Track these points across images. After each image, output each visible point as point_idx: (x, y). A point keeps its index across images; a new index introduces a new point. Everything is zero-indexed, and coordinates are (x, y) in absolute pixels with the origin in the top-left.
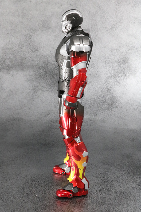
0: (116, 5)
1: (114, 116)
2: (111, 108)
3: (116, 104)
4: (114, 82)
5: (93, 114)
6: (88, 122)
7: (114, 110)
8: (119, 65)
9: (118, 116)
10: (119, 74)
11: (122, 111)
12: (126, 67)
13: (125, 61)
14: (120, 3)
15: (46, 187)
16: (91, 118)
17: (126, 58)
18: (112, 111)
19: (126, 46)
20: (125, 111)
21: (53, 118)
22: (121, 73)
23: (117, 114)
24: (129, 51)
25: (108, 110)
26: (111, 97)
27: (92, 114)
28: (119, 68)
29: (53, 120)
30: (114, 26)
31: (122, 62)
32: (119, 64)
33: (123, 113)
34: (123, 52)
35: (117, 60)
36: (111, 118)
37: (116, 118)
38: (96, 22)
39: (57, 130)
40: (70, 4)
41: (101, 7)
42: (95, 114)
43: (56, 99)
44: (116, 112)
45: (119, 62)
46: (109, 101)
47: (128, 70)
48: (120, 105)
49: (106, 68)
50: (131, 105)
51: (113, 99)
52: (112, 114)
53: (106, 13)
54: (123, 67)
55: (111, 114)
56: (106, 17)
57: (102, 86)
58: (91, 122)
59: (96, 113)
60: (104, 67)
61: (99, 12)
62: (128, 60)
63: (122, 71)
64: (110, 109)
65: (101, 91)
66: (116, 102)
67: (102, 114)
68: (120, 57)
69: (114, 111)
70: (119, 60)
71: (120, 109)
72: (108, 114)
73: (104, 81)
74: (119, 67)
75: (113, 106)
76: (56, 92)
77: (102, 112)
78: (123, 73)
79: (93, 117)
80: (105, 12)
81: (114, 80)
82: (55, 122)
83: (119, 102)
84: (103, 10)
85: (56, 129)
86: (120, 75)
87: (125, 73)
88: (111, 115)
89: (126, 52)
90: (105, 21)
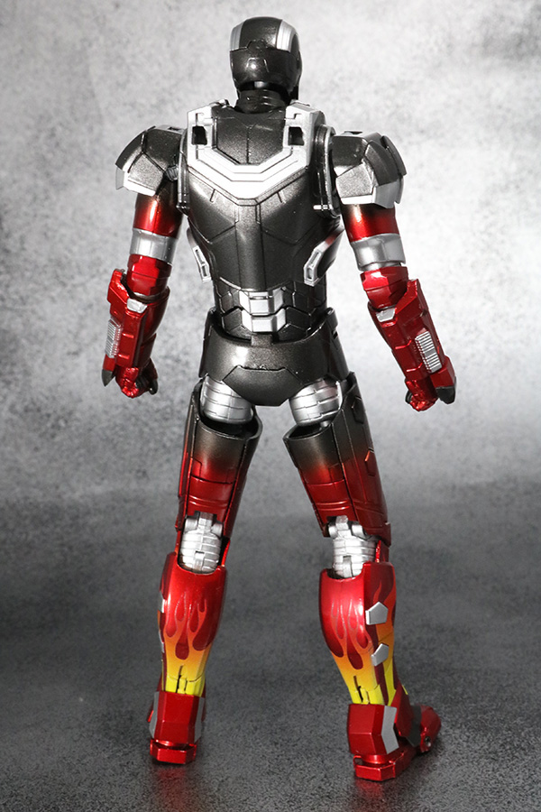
0: (166, 9)
5: (130, 472)
6: (114, 508)
16: (126, 489)
27: (127, 475)
30: (167, 97)
38: (90, 83)
41: (104, 17)
42: (138, 471)
53: (128, 42)
56: (129, 61)
58: (128, 506)
59: (140, 466)
61: (97, 39)
67: (166, 467)
77: (168, 461)
79: (134, 485)
80: (124, 40)
84: (112, 30)
90: (128, 75)
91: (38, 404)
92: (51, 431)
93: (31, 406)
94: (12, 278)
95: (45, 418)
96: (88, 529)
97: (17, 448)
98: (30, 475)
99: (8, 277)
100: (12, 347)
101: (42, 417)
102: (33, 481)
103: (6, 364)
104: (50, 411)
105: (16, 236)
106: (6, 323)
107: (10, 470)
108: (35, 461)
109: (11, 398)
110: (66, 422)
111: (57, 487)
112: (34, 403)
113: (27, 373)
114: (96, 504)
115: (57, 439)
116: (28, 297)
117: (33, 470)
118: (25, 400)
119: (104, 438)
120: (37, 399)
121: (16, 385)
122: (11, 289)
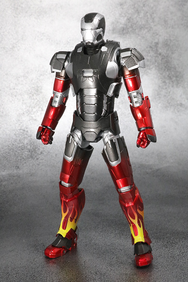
0: (14, 17)
1: (43, 165)
2: (35, 155)
3: (39, 149)
4: (30, 120)
5: (13, 167)
6: (10, 179)
7: (39, 157)
8: (30, 97)
9: (48, 165)
10: (33, 108)
11: (51, 157)
12: (41, 99)
13: (37, 91)
14: (19, 13)
16: (13, 173)
17: (38, 87)
18: (37, 159)
19: (36, 70)
20: (55, 156)
22: (36, 107)
23: (45, 161)
24: (40, 77)
25: (31, 159)
26: (31, 141)
27: (12, 168)
28: (31, 101)
30: (15, 45)
31: (34, 93)
32: (31, 95)
33: (54, 160)
34: (32, 80)
35: (27, 90)
36: (40, 168)
37: (46, 167)
42: (16, 167)
44: (43, 159)
45: (30, 92)
46: (29, 146)
47: (44, 102)
48: (45, 149)
49: (15, 103)
50: (60, 147)
51: (34, 143)
52: (40, 163)
54: (37, 99)
55: (38, 163)
56: (2, 34)
57: (14, 128)
58: (15, 178)
59: (16, 165)
60: (11, 102)
62: (41, 89)
63: (37, 105)
64: (34, 156)
65: (15, 134)
66: (39, 147)
67: (25, 165)
68: (30, 87)
69: (40, 159)
70: (29, 90)
71: (47, 155)
72: (34, 164)
73: (15, 121)
74: (31, 99)
75: (37, 153)
77: (25, 163)
78: (38, 107)
79: (15, 171)
81: (28, 117)
83: (43, 146)
86: (34, 110)
87: (41, 107)
88: (39, 165)
89: (38, 79)
90: (2, 39)
96: (3, 186)
114: (4, 178)
119: (3, 156)
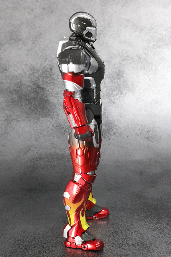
1: (113, 145)
2: (108, 135)
3: (113, 130)
4: (108, 103)
7: (112, 138)
8: (112, 80)
9: (117, 145)
10: (113, 91)
11: (122, 138)
12: (122, 82)
13: (119, 75)
14: (107, 2)
15: (42, 248)
17: (120, 71)
18: (109, 139)
19: (119, 56)
20: (126, 138)
21: (36, 155)
22: (116, 91)
23: (116, 142)
24: (122, 62)
25: (104, 138)
26: (107, 122)
28: (112, 85)
29: (36, 157)
31: (116, 77)
32: (112, 79)
33: (124, 141)
34: (115, 64)
35: (109, 74)
36: (110, 148)
37: (115, 147)
39: (43, 170)
40: (44, 9)
43: (36, 130)
44: (115, 140)
45: (112, 76)
46: (105, 127)
47: (124, 86)
48: (118, 131)
50: (132, 129)
51: (109, 124)
52: (110, 143)
54: (118, 83)
55: (109, 143)
62: (123, 73)
63: (117, 88)
64: (107, 137)
66: (114, 128)
68: (112, 71)
69: (112, 139)
70: (111, 75)
71: (119, 136)
72: (105, 144)
74: (113, 83)
75: (110, 133)
76: (35, 121)
78: (118, 90)
81: (108, 99)
82: (38, 159)
83: (117, 128)
85: (40, 168)
86: (114, 93)
87: (121, 90)
88: (109, 144)
89: (120, 64)
91: (61, 125)
92: (64, 132)
93: (59, 125)
94: (55, 87)
95: (62, 128)
97: (54, 137)
98: (57, 145)
99: (54, 86)
100: (54, 107)
101: (61, 128)
102: (58, 147)
103: (52, 112)
104: (64, 127)
105: (56, 74)
106: (52, 100)
107: (51, 144)
108: (58, 141)
109: (53, 122)
110: (68, 130)
111: (64, 149)
112: (59, 124)
113: (58, 115)
115: (65, 135)
116: (59, 92)
117: (58, 144)
118: (57, 123)
120: (61, 123)
121: (55, 119)
122: (54, 90)
